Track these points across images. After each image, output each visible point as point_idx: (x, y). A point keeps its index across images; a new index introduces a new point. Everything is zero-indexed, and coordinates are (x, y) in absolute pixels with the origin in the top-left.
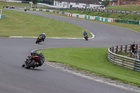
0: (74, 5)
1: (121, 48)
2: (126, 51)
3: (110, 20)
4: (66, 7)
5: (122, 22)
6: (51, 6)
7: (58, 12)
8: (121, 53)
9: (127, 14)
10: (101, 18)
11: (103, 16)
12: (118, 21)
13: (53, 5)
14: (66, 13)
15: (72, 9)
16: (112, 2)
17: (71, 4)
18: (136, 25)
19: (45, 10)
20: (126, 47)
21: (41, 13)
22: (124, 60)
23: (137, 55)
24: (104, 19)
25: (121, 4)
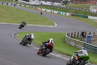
0: (44, 3)
1: (75, 34)
2: (78, 36)
3: (68, 14)
4: (38, 4)
5: (76, 16)
6: (27, 3)
7: (32, 7)
8: (74, 37)
9: (80, 10)
10: (62, 12)
11: (63, 11)
12: (73, 15)
13: (29, 2)
14: (37, 8)
15: (42, 6)
16: (70, 2)
17: (42, 2)
18: (86, 19)
19: (23, 5)
20: (78, 34)
21: (20, 7)
22: (76, 42)
23: (86, 39)
24: (64, 13)
25: (76, 3)
